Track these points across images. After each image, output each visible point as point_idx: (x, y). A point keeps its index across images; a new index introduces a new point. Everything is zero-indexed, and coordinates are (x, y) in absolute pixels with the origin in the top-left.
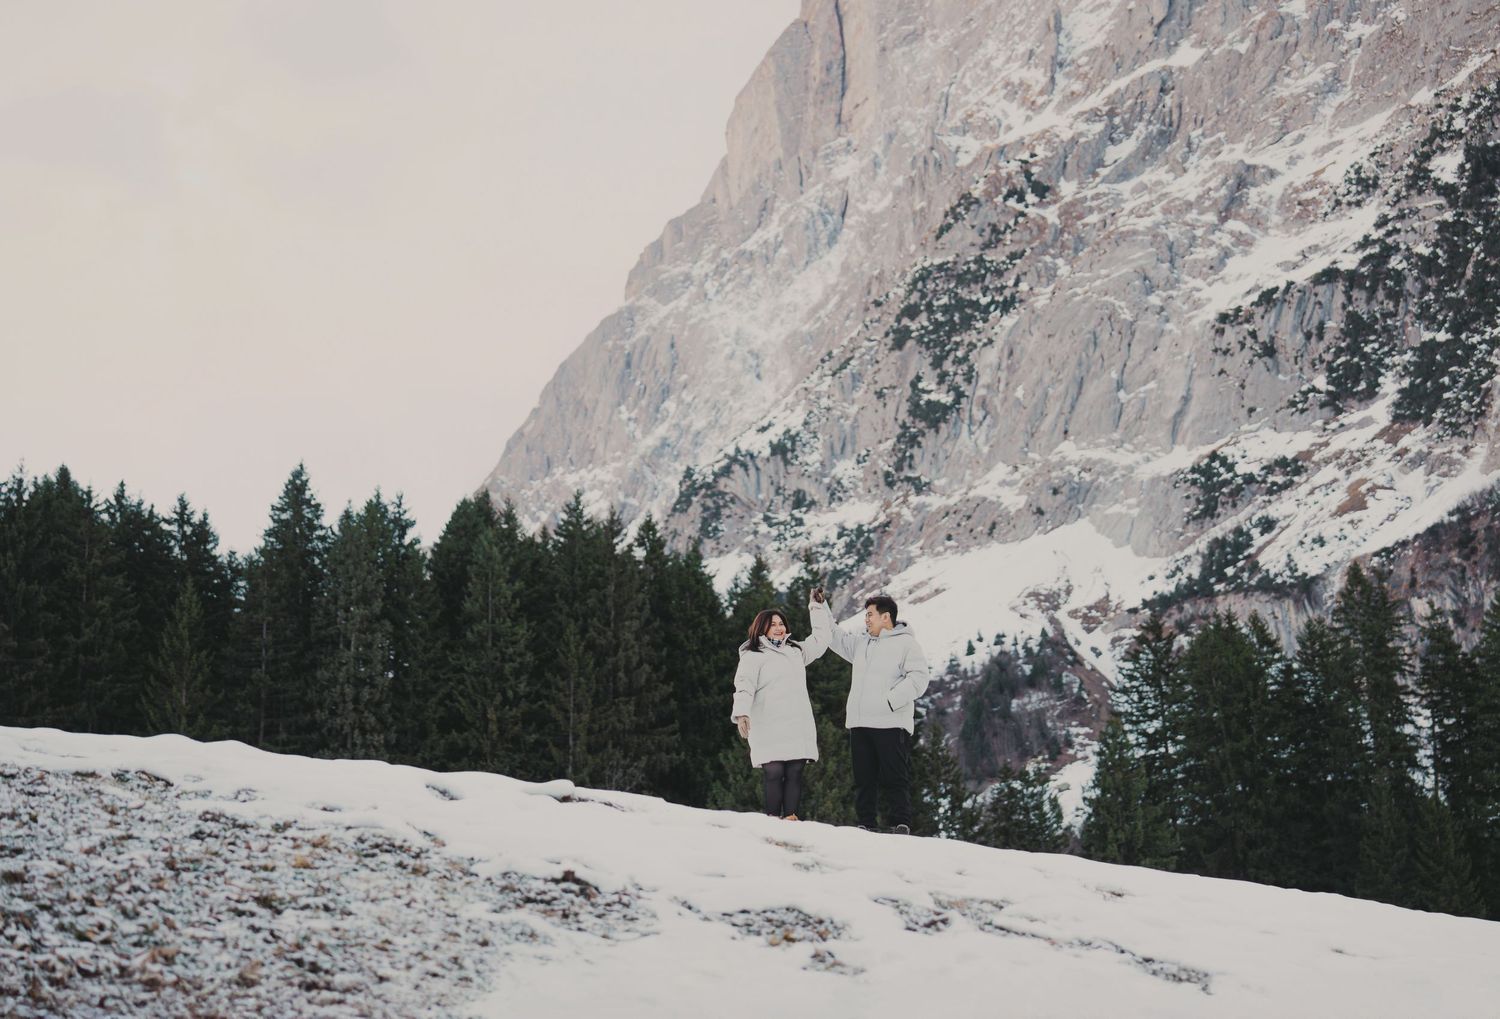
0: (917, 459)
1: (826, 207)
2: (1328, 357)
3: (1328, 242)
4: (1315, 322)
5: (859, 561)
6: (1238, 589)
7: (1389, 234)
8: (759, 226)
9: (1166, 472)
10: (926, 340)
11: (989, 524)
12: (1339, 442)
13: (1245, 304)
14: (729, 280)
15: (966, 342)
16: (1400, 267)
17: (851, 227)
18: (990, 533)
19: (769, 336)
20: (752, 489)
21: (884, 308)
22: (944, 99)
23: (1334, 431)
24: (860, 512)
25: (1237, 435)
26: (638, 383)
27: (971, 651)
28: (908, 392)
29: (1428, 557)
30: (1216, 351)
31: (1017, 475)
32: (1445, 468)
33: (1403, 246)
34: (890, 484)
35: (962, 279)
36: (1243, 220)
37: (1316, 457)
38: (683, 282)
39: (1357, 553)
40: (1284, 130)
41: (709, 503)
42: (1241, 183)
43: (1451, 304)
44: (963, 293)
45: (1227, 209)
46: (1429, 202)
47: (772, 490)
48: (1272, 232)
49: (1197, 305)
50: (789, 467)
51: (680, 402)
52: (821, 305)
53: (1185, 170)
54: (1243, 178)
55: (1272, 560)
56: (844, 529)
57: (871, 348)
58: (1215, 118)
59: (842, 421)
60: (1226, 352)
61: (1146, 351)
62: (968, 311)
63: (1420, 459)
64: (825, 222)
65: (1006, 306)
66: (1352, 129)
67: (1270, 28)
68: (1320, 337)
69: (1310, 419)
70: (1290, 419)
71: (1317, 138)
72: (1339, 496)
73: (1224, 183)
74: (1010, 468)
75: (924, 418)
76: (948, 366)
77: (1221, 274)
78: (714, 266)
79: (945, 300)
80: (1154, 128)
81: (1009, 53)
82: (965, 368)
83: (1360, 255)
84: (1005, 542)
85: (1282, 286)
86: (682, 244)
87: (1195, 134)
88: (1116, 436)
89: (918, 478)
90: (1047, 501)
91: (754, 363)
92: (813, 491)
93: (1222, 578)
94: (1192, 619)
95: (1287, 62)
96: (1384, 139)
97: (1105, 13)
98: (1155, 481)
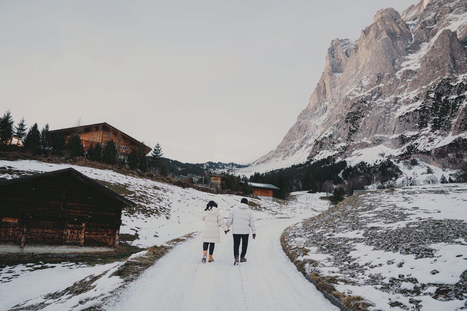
0: (351, 137)
1: (324, 108)
2: (418, 121)
4: (415, 117)
5: (345, 151)
6: (415, 153)
7: (424, 105)
8: (315, 110)
9: (394, 138)
10: (351, 122)
11: (366, 145)
12: (423, 133)
14: (312, 117)
15: (357, 122)
17: (328, 110)
18: (367, 147)
19: (319, 124)
20: (326, 142)
21: (343, 118)
22: (340, 94)
23: (421, 131)
24: (343, 144)
25: (405, 132)
26: (301, 130)
27: (376, 162)
28: (349, 128)
29: (450, 148)
30: (399, 121)
31: (369, 139)
32: (445, 136)
34: (347, 141)
35: (355, 114)
37: (420, 135)
38: (306, 118)
39: (436, 147)
40: (400, 93)
41: (321, 144)
44: (355, 115)
47: (329, 142)
49: (394, 115)
51: (307, 132)
52: (325, 120)
53: (385, 99)
54: (396, 99)
55: (420, 148)
56: (342, 147)
57: (342, 123)
58: (388, 92)
59: (338, 133)
60: (401, 121)
61: (387, 122)
62: (357, 118)
63: (440, 134)
64: (324, 110)
65: (362, 117)
66: (412, 92)
67: (395, 80)
69: (417, 130)
70: (413, 130)
71: (405, 94)
72: (428, 140)
74: (367, 138)
75: (352, 132)
76: (354, 125)
78: (310, 116)
79: (353, 117)
80: (378, 94)
82: (357, 125)
83: (420, 108)
84: (369, 148)
85: (409, 112)
86: (304, 114)
88: (384, 133)
89: (352, 140)
90: (375, 142)
91: (317, 127)
92: (335, 142)
93: (412, 152)
94: (408, 157)
95: (398, 85)
96: (418, 93)
97: (367, 81)
98: (393, 139)
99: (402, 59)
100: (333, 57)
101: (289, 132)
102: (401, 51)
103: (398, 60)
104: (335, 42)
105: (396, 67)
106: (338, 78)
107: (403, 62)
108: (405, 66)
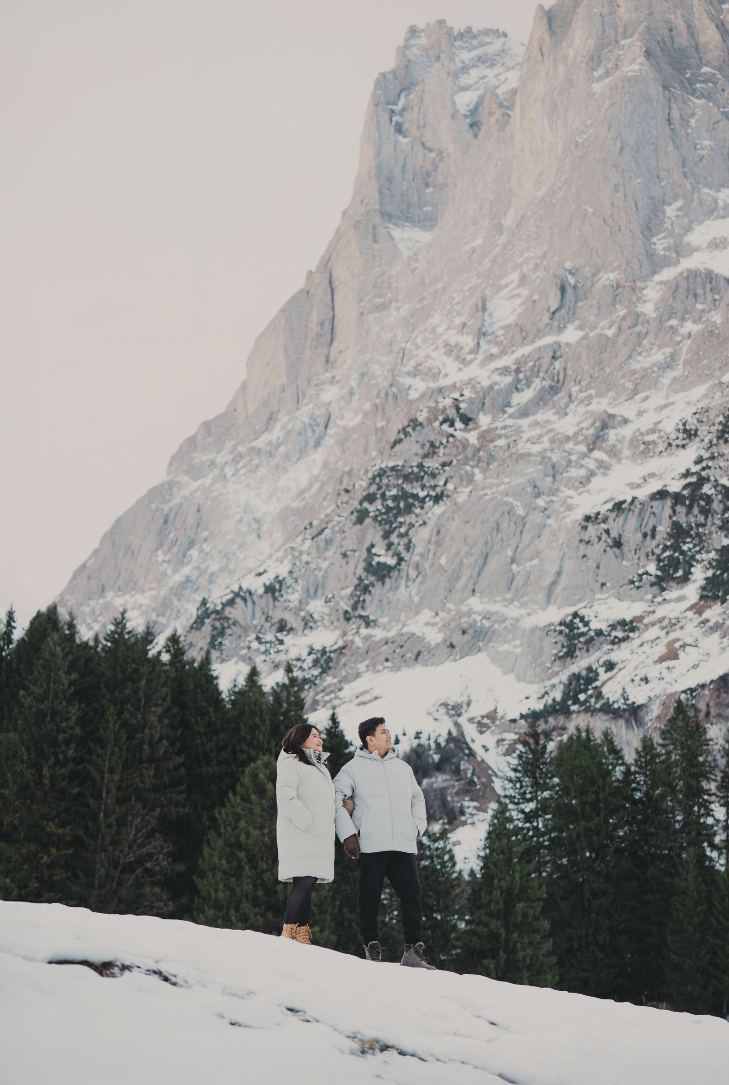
0: (368, 603)
1: (315, 420)
2: (658, 551)
3: (661, 471)
4: (650, 526)
5: (322, 673)
6: (587, 710)
7: (703, 469)
8: (266, 430)
9: (542, 624)
10: (379, 519)
11: (416, 652)
12: (662, 611)
13: (604, 509)
14: (242, 467)
15: (408, 521)
16: (709, 493)
17: (331, 436)
18: (416, 659)
19: (269, 509)
20: (249, 616)
21: (351, 494)
22: (401, 352)
23: (659, 603)
24: (325, 638)
25: (592, 601)
26: (172, 536)
28: (365, 554)
29: (718, 697)
30: (581, 541)
31: (437, 619)
33: (712, 479)
34: (348, 619)
35: (407, 478)
36: (604, 451)
37: (646, 621)
38: (210, 466)
39: (671, 690)
40: (635, 392)
41: (217, 624)
42: (604, 426)
44: (407, 487)
45: (594, 443)
47: (263, 618)
48: (624, 461)
49: (570, 508)
50: (277, 604)
51: (201, 551)
52: (307, 489)
53: (566, 414)
54: (606, 423)
55: (612, 691)
56: (312, 649)
57: (340, 522)
58: (588, 379)
59: (316, 572)
60: (588, 543)
61: (533, 538)
62: (410, 501)
63: (717, 627)
64: (314, 431)
65: (437, 499)
66: (683, 395)
67: (629, 321)
68: (653, 536)
69: (643, 593)
70: (629, 592)
71: (657, 399)
72: (661, 649)
73: (593, 425)
74: (433, 614)
75: (375, 573)
76: (394, 538)
77: (588, 487)
78: (232, 456)
79: (394, 492)
80: (547, 383)
81: (449, 323)
82: (406, 540)
83: (684, 482)
84: (426, 666)
85: (629, 500)
86: (209, 440)
87: (575, 389)
88: (509, 596)
89: (368, 617)
90: (457, 639)
91: (256, 526)
92: (293, 621)
93: (576, 701)
94: (554, 729)
95: (640, 345)
96: (704, 404)
97: (518, 301)
98: (534, 629)
99: (701, 204)
100: (399, 129)
101: (103, 541)
102: (702, 158)
103: (680, 209)
104: (423, 41)
105: (660, 244)
106: (405, 253)
107: (701, 223)
108: (705, 245)
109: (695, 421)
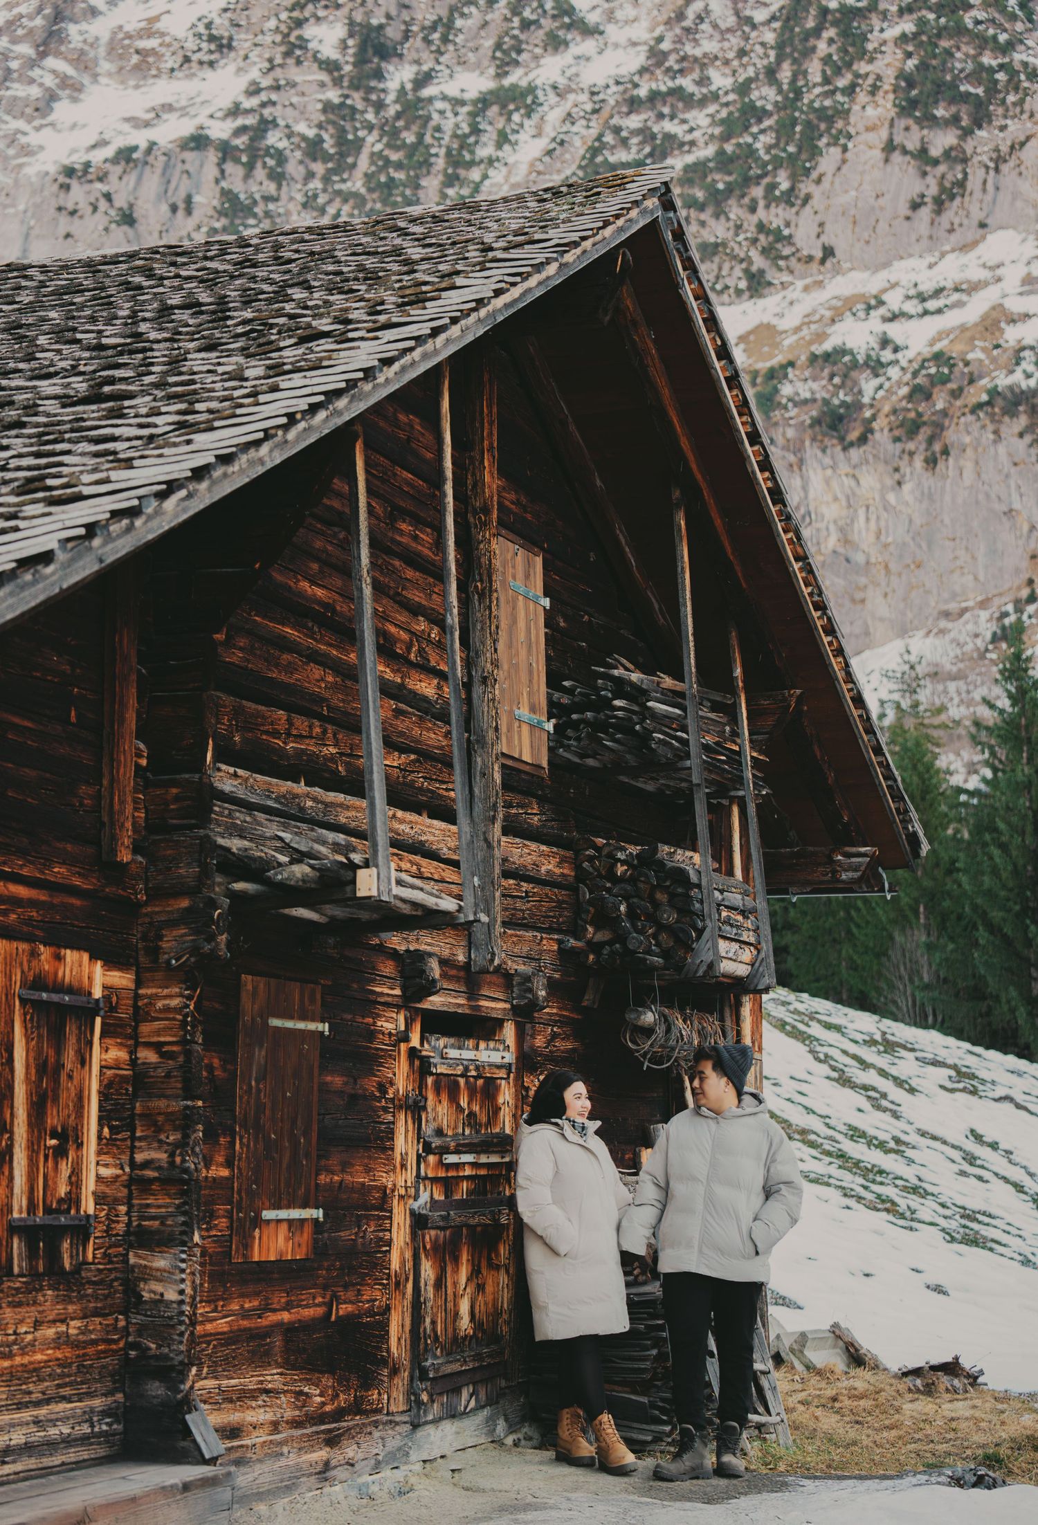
3: (184, 103)
13: (96, 158)
33: (281, 123)
36: (65, 59)
42: (59, 16)
43: (346, 197)
45: (45, 43)
46: (308, 75)
48: (103, 80)
68: (189, 212)
73: (40, 10)
77: (50, 119)
109: (227, 23)
